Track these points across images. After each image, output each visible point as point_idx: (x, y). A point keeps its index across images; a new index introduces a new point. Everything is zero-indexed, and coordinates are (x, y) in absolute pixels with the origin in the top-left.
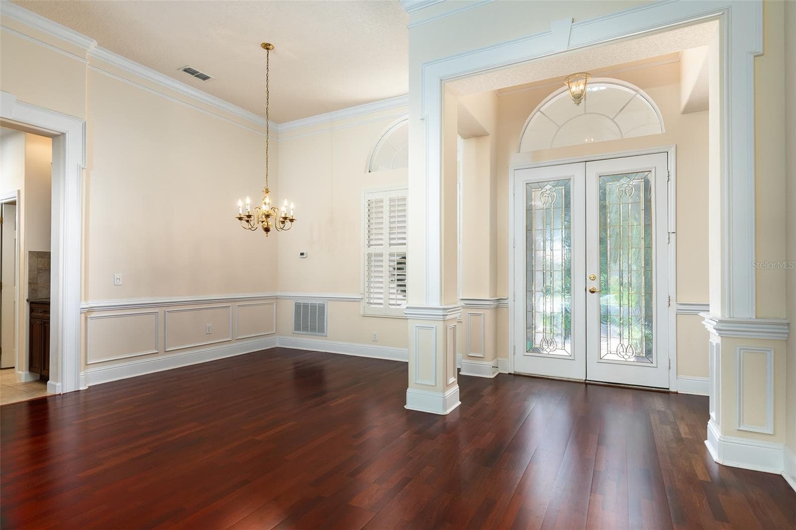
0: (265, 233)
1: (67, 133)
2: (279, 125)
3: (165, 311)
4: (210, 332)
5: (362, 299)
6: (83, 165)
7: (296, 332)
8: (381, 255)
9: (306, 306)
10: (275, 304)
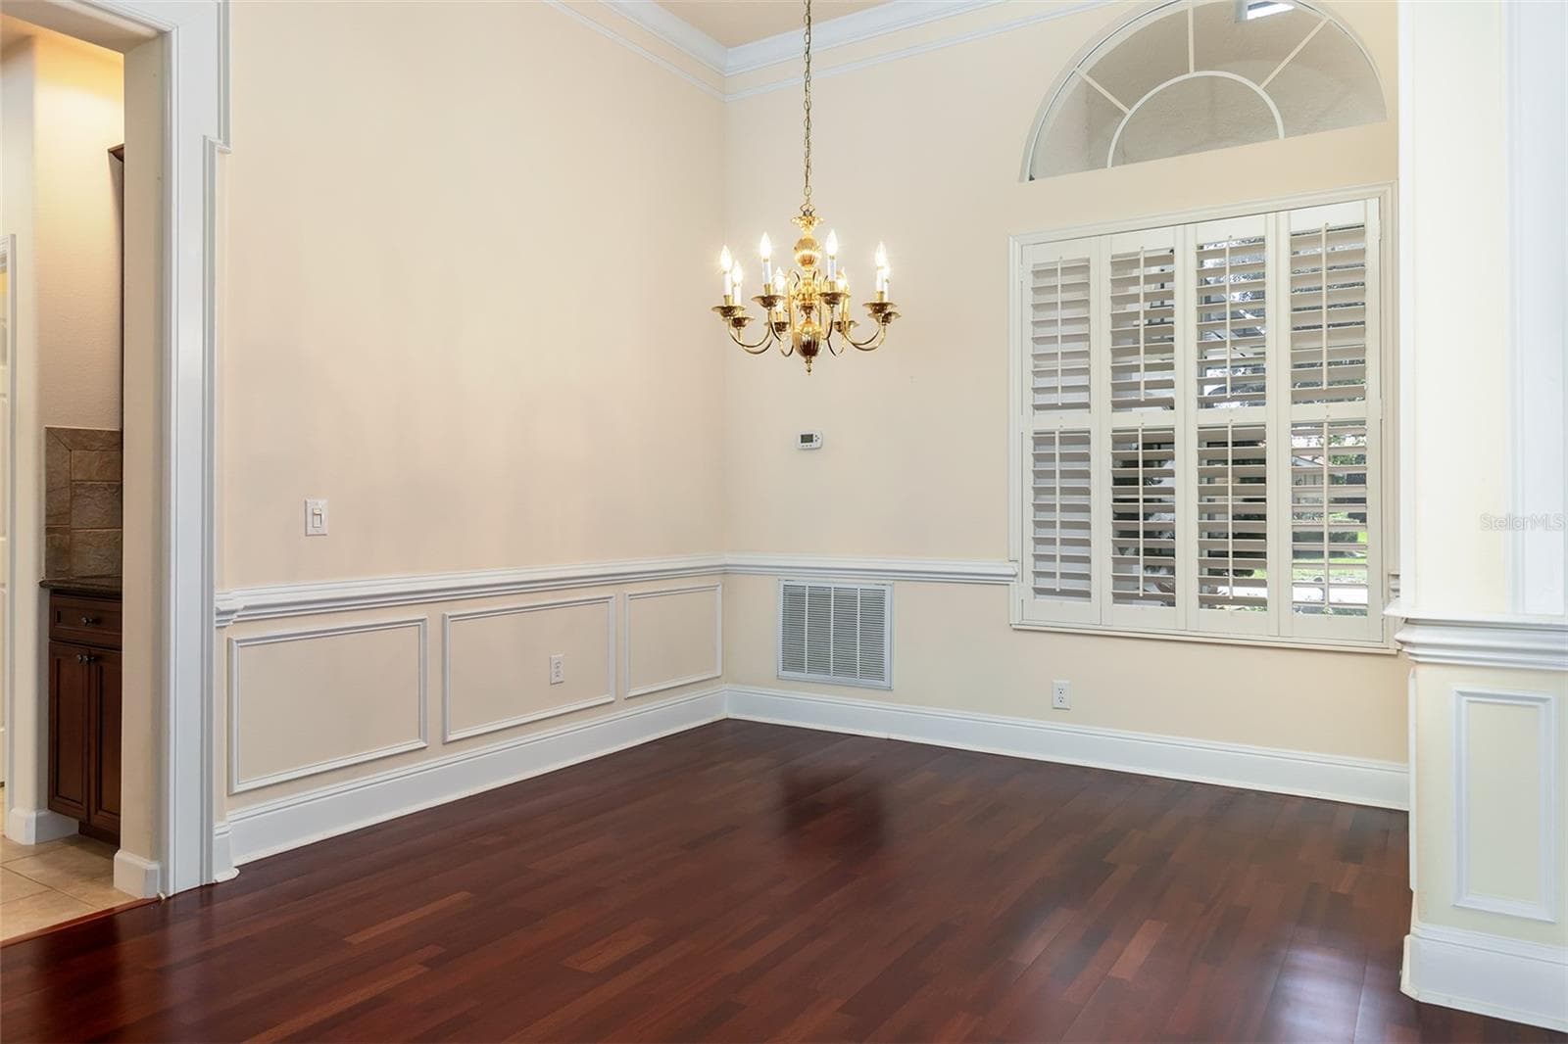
0: (804, 359)
1: (174, 34)
2: (730, 50)
3: (444, 617)
4: (558, 679)
5: (1015, 576)
6: (221, 142)
7: (786, 673)
8: (1083, 438)
9: (820, 596)
10: (719, 589)
